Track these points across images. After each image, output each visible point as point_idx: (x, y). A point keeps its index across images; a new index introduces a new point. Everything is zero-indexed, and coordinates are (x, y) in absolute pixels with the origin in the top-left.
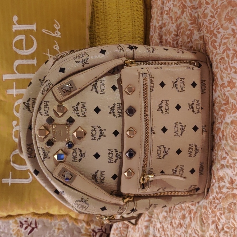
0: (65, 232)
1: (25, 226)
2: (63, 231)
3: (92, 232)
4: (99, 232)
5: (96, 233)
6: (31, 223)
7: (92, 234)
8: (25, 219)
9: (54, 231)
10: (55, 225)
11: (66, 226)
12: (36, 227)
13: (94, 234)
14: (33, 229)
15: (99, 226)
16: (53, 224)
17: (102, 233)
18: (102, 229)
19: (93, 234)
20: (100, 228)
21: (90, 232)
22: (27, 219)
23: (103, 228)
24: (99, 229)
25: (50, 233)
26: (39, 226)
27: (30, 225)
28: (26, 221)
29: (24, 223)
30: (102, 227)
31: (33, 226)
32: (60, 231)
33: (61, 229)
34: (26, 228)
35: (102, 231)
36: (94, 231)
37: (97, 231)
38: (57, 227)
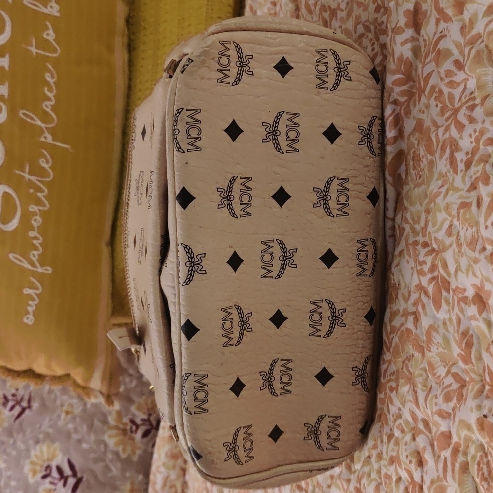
0: (78, 420)
1: (11, 404)
2: (74, 418)
3: (130, 424)
4: (143, 424)
5: (137, 427)
6: (22, 399)
7: (128, 428)
8: (13, 391)
9: (59, 416)
10: (62, 405)
11: (81, 408)
12: (29, 407)
13: (134, 428)
14: (23, 410)
15: (144, 413)
16: (58, 403)
17: (148, 427)
18: (149, 420)
19: (131, 427)
20: (145, 417)
21: (125, 424)
22: (17, 390)
23: (152, 418)
24: (143, 420)
25: (50, 420)
26: (35, 405)
27: (18, 403)
28: (14, 395)
29: (10, 398)
30: (150, 415)
31: (25, 404)
32: (69, 416)
33: (72, 413)
34: (12, 408)
35: (151, 424)
36: (133, 422)
37: (139, 422)
38: (65, 408)
